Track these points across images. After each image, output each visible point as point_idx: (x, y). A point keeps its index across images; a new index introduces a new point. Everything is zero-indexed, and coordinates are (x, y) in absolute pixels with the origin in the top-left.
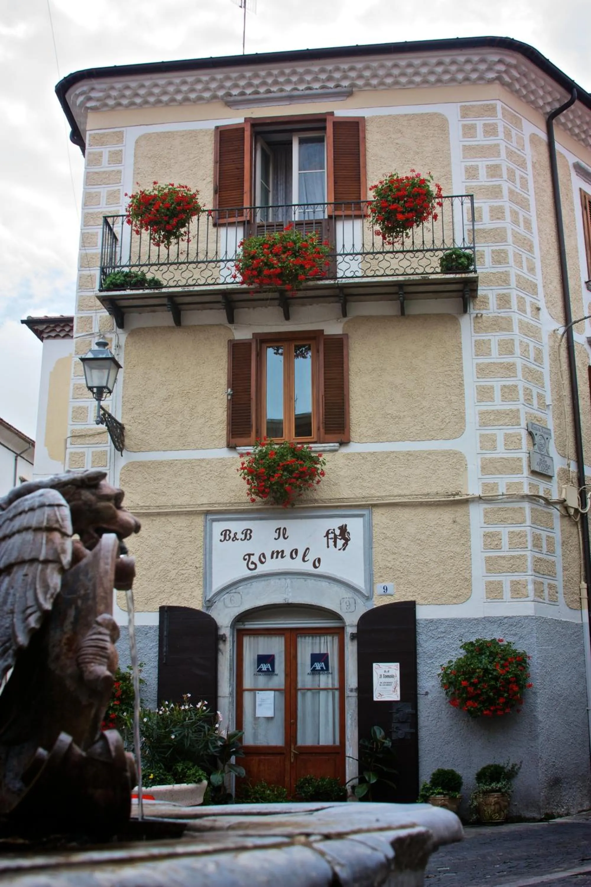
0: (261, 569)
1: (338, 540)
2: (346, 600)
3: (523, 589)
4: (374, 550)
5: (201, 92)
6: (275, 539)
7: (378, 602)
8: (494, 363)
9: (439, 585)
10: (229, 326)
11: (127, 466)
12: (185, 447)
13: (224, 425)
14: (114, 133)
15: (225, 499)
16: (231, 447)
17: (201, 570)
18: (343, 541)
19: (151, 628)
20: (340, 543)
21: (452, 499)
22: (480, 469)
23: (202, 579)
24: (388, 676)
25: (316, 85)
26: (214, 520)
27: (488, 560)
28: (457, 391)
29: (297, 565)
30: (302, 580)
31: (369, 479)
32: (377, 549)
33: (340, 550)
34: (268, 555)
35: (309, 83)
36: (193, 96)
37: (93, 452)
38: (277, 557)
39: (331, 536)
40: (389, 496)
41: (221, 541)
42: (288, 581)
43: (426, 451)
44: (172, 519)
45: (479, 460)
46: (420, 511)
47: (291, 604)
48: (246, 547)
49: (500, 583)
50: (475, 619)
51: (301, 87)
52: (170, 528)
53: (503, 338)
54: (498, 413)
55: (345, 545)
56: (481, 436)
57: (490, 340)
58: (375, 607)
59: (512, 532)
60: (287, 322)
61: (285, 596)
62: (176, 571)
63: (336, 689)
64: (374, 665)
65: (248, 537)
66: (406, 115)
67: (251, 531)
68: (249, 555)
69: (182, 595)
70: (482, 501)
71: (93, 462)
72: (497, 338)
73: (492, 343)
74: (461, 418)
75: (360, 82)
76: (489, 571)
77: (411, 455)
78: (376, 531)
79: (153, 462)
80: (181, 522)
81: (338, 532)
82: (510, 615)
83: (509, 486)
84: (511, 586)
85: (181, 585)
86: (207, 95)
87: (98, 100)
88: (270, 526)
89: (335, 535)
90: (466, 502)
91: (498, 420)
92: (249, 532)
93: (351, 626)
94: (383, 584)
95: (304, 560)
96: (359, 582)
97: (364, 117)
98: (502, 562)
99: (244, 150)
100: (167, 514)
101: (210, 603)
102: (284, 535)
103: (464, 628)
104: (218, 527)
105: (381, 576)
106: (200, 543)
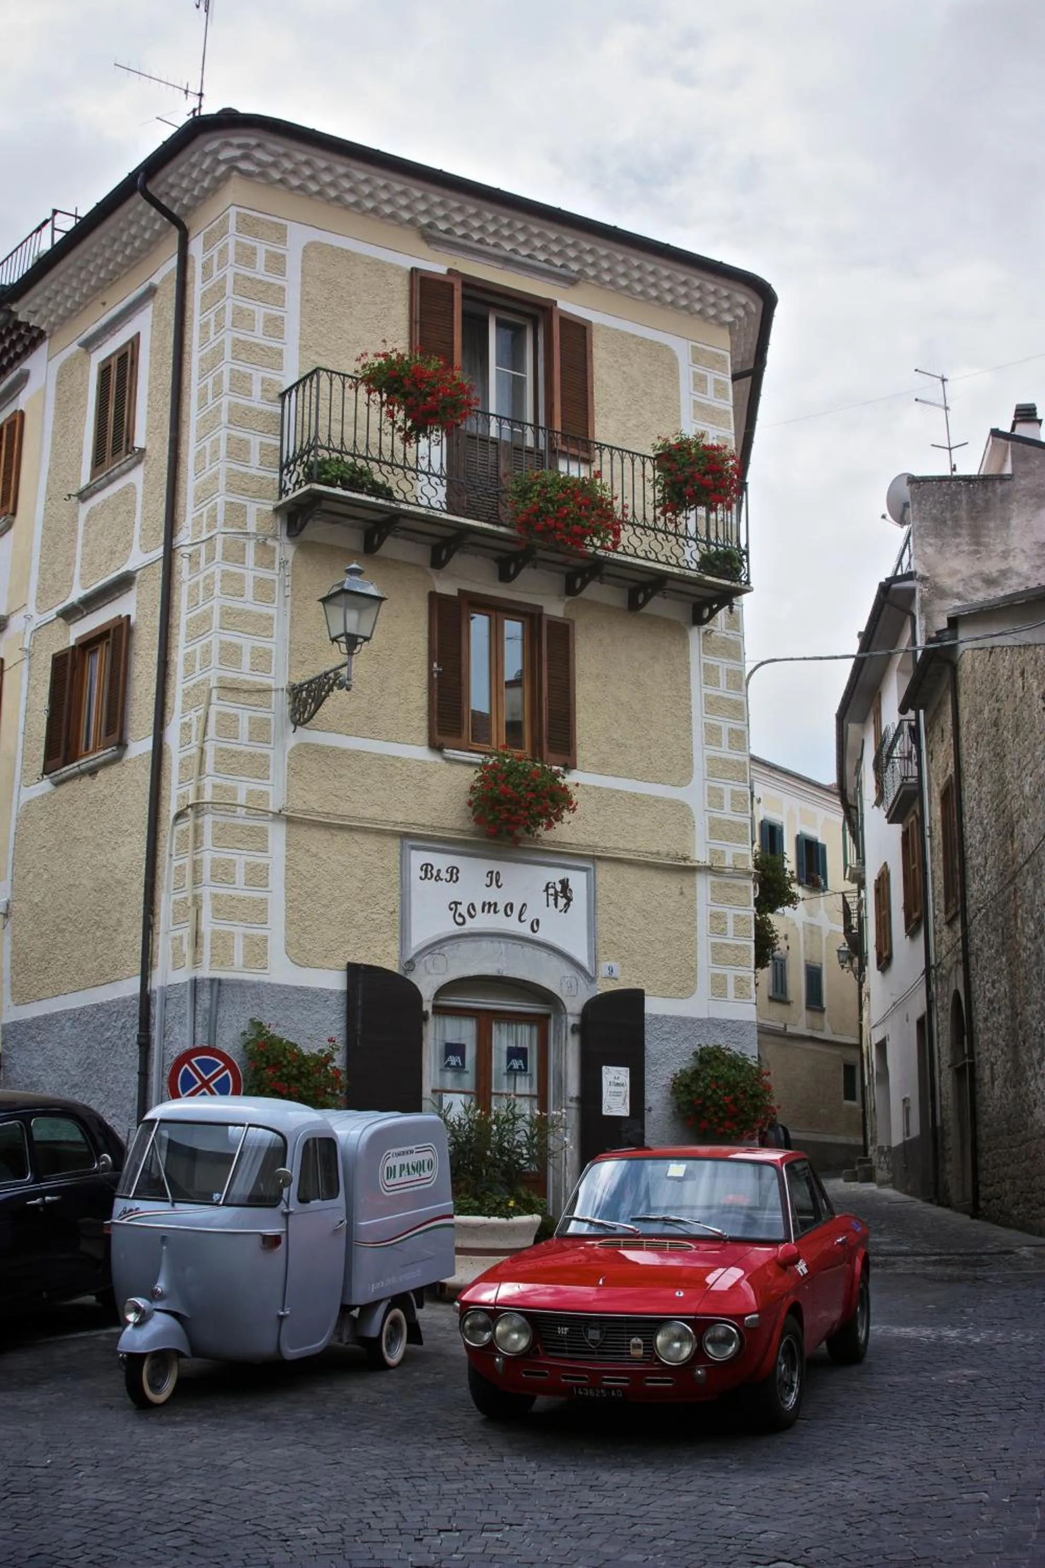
0: (471, 925)
1: (559, 898)
2: (567, 979)
3: (747, 989)
4: (598, 916)
5: (398, 209)
6: (488, 886)
7: (604, 987)
8: (723, 698)
9: (665, 972)
10: (429, 570)
11: (298, 747)
12: (375, 734)
13: (423, 713)
14: (273, 223)
15: (426, 820)
16: (435, 746)
17: (397, 916)
18: (564, 901)
19: (332, 993)
20: (562, 902)
21: (682, 863)
22: (707, 832)
23: (398, 930)
24: (618, 1084)
25: (542, 257)
26: (413, 848)
27: (714, 946)
28: (686, 724)
29: (511, 925)
30: (519, 947)
31: (593, 822)
32: (601, 917)
33: (561, 911)
34: (479, 908)
35: (534, 249)
36: (388, 210)
37: (250, 718)
38: (489, 911)
39: (551, 891)
40: (615, 849)
41: (421, 878)
42: (503, 945)
43: (653, 797)
44: (358, 837)
45: (707, 820)
46: (647, 873)
47: (506, 978)
48: (452, 892)
49: (724, 977)
50: (699, 1020)
51: (524, 252)
52: (355, 850)
53: (731, 667)
54: (726, 762)
55: (567, 905)
56: (710, 788)
57: (718, 666)
58: (599, 993)
59: (738, 916)
60: (500, 584)
61: (499, 966)
62: (365, 914)
63: (534, 1096)
64: (604, 1068)
65: (454, 878)
66: (634, 336)
67: (458, 871)
68: (456, 903)
69: (373, 949)
70: (709, 872)
71: (251, 733)
72: (725, 666)
73: (720, 670)
74: (688, 760)
75: (591, 272)
76: (714, 961)
77: (637, 798)
78: (600, 891)
79: (334, 749)
80: (370, 844)
81: (559, 887)
82: (733, 1018)
83: (736, 857)
84: (735, 983)
85: (371, 935)
86: (406, 216)
87: (259, 164)
88: (482, 867)
89: (556, 892)
90: (693, 870)
91: (726, 771)
92: (455, 871)
93: (572, 1015)
94: (608, 964)
95: (520, 919)
96: (582, 957)
97: (591, 322)
98: (728, 951)
99: (453, 317)
100: (351, 829)
101: (410, 965)
102: (497, 881)
103: (689, 1029)
104: (418, 858)
105: (605, 953)
106: (395, 878)
